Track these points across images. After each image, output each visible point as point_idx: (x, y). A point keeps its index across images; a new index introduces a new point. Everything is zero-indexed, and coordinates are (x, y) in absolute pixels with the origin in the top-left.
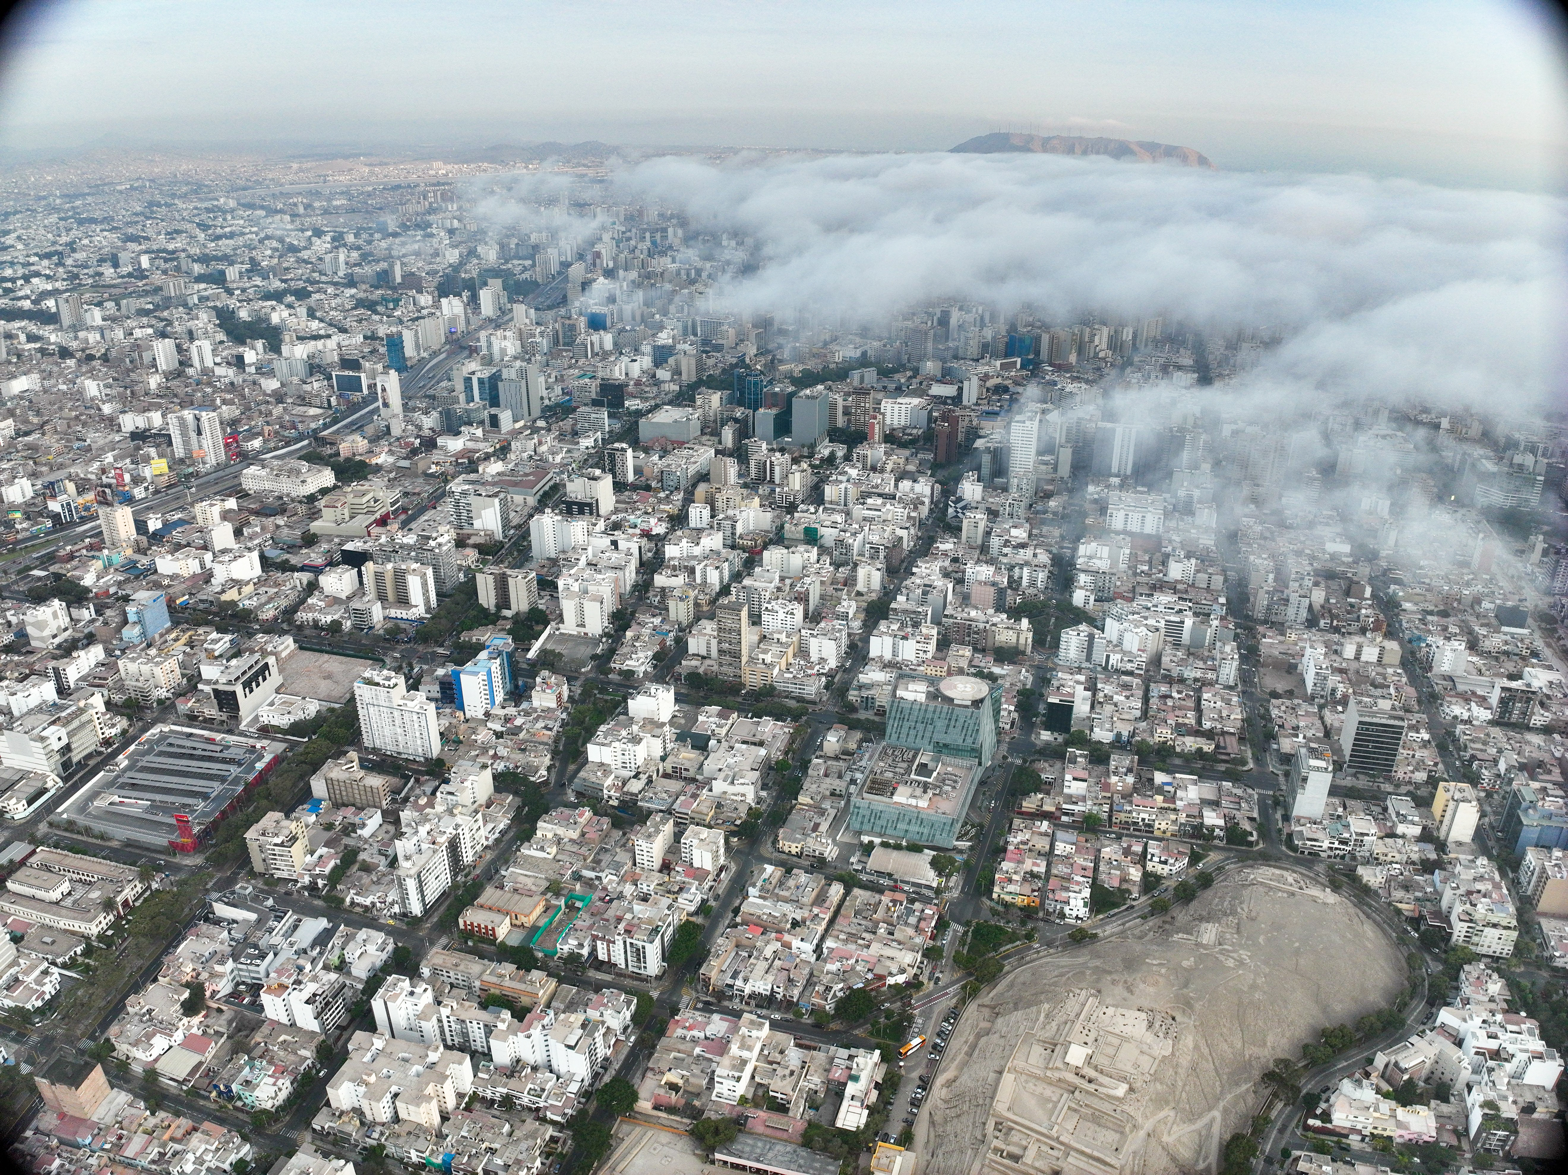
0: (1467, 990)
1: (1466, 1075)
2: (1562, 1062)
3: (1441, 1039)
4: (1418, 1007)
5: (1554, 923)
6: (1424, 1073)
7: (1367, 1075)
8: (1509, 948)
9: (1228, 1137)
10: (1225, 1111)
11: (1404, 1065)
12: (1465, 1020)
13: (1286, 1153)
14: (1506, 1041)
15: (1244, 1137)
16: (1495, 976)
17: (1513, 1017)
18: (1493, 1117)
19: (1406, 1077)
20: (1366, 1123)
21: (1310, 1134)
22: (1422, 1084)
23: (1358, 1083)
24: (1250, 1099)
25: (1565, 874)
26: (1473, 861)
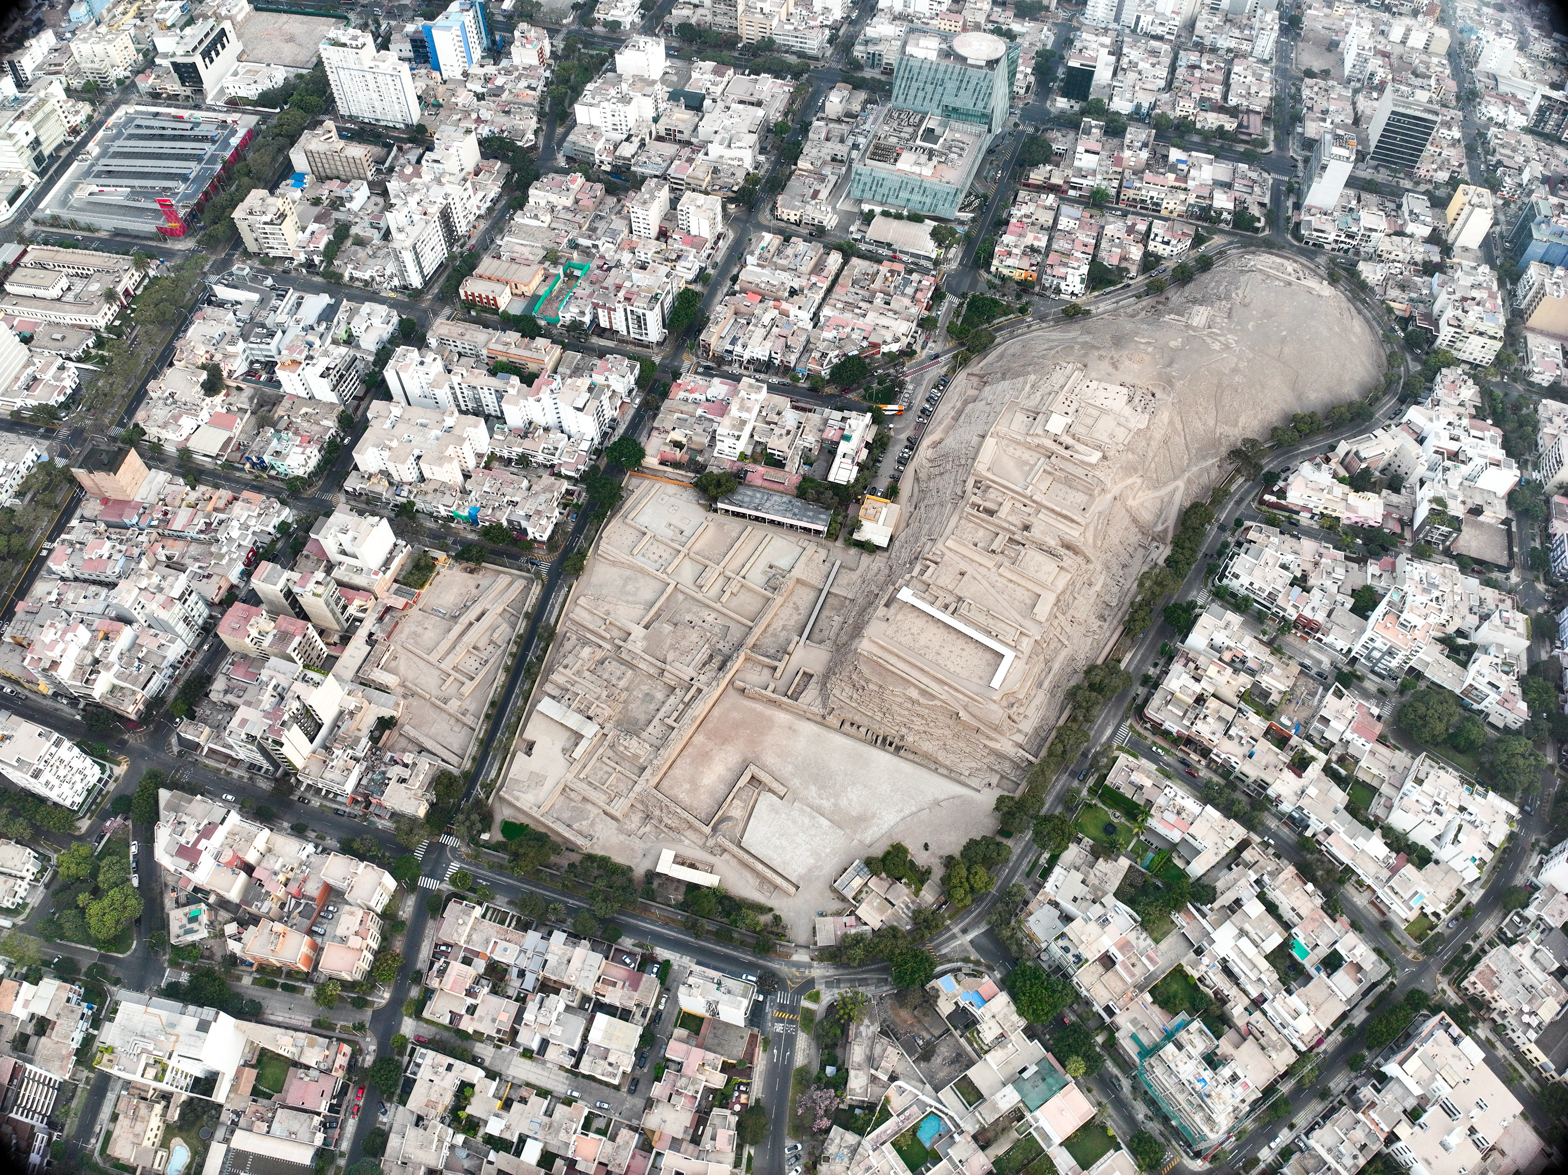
0: (1440, 392)
1: (1421, 471)
2: (1518, 473)
3: (1405, 434)
4: (1389, 403)
5: (1541, 339)
6: (1382, 464)
7: (1328, 460)
8: (1490, 357)
9: (1188, 504)
10: (1189, 482)
11: (1363, 455)
12: (1431, 420)
13: (1239, 523)
14: (1467, 444)
15: (1202, 505)
16: (1470, 382)
17: (1479, 423)
18: (1439, 513)
19: (1363, 466)
20: (1318, 503)
21: (1264, 508)
22: (1377, 474)
23: (1318, 466)
24: (1214, 473)
25: (1562, 293)
26: (1475, 268)
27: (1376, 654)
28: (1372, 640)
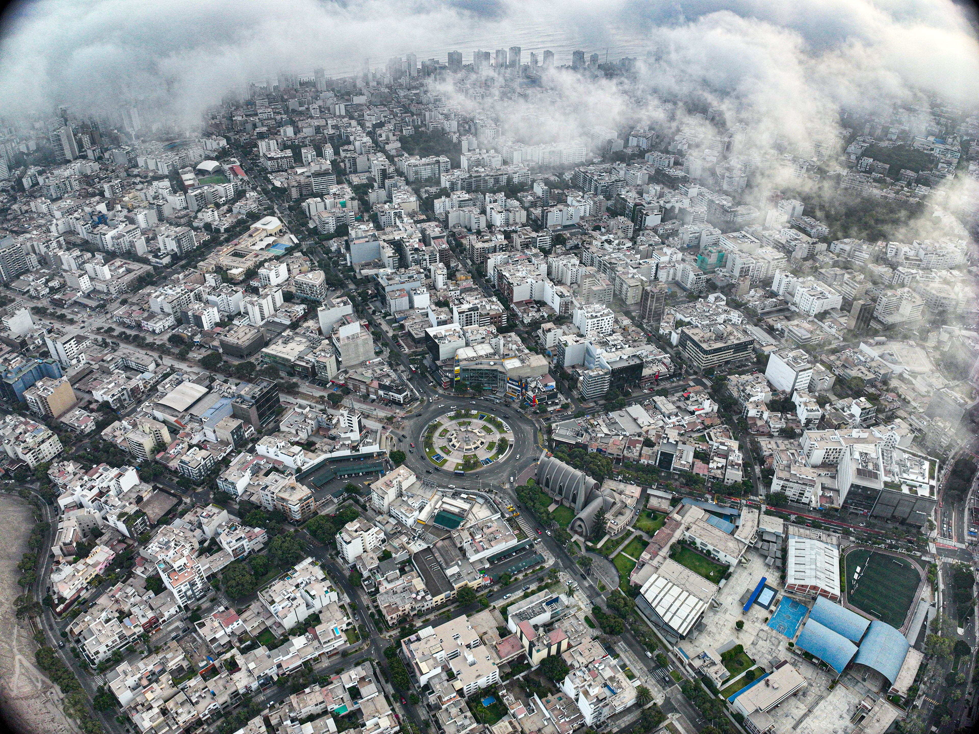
0: (60, 481)
1: (98, 515)
2: (132, 468)
3: (71, 513)
4: (47, 510)
5: (68, 416)
6: (80, 534)
7: (58, 563)
8: (59, 445)
11: (68, 541)
12: (73, 494)
13: (64, 635)
14: (99, 484)
15: (40, 651)
16: (66, 463)
17: (91, 472)
18: (128, 519)
19: (74, 544)
20: (80, 581)
21: (64, 615)
22: (84, 540)
23: (58, 570)
25: (52, 390)
26: (5, 422)
27: (189, 593)
28: (180, 591)
